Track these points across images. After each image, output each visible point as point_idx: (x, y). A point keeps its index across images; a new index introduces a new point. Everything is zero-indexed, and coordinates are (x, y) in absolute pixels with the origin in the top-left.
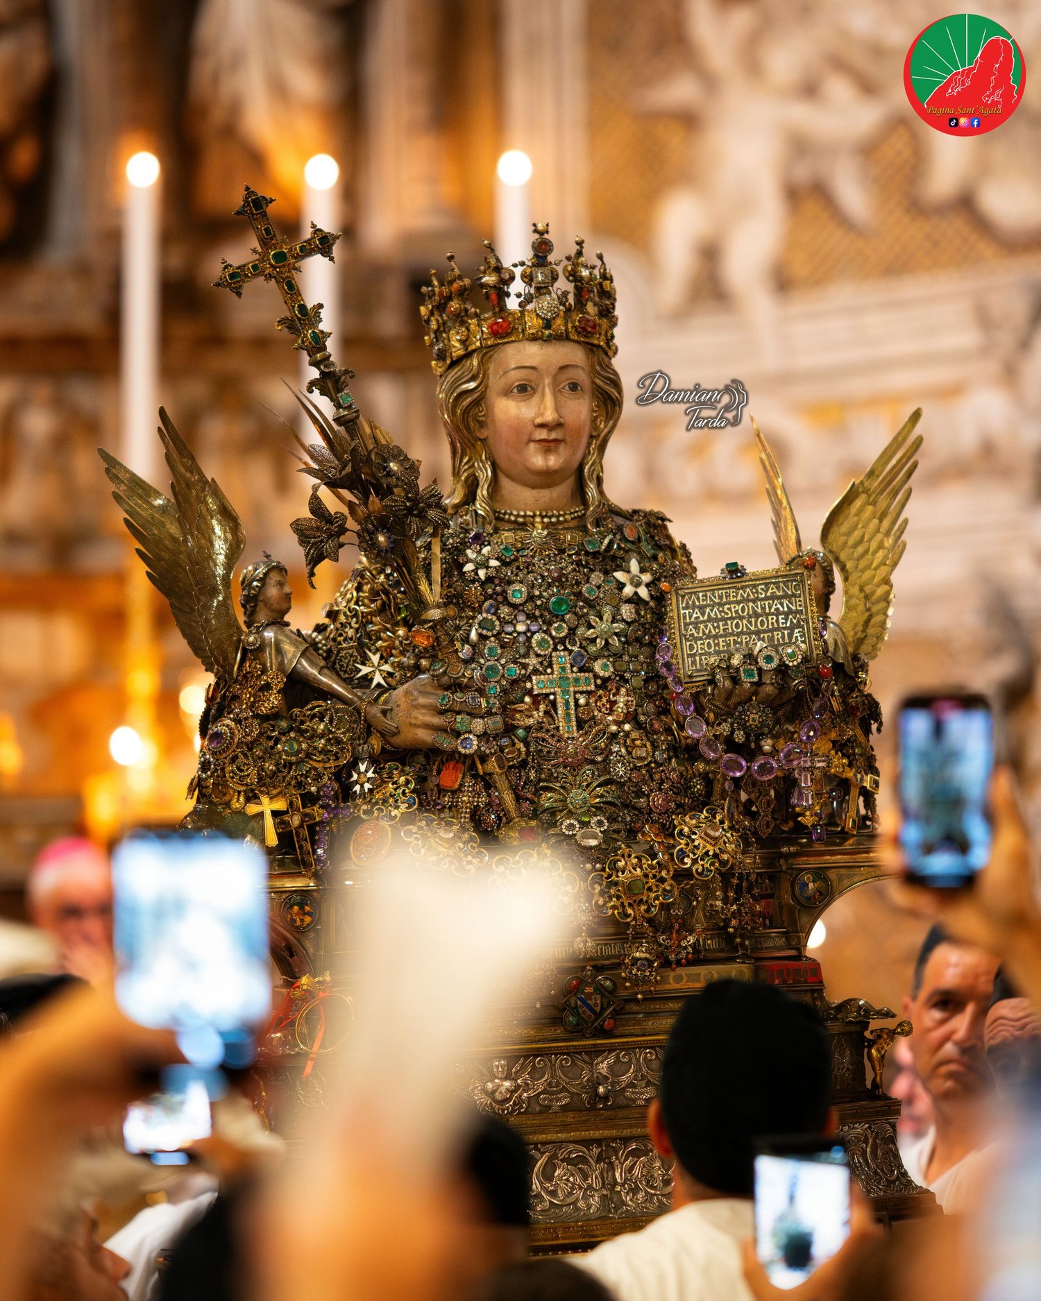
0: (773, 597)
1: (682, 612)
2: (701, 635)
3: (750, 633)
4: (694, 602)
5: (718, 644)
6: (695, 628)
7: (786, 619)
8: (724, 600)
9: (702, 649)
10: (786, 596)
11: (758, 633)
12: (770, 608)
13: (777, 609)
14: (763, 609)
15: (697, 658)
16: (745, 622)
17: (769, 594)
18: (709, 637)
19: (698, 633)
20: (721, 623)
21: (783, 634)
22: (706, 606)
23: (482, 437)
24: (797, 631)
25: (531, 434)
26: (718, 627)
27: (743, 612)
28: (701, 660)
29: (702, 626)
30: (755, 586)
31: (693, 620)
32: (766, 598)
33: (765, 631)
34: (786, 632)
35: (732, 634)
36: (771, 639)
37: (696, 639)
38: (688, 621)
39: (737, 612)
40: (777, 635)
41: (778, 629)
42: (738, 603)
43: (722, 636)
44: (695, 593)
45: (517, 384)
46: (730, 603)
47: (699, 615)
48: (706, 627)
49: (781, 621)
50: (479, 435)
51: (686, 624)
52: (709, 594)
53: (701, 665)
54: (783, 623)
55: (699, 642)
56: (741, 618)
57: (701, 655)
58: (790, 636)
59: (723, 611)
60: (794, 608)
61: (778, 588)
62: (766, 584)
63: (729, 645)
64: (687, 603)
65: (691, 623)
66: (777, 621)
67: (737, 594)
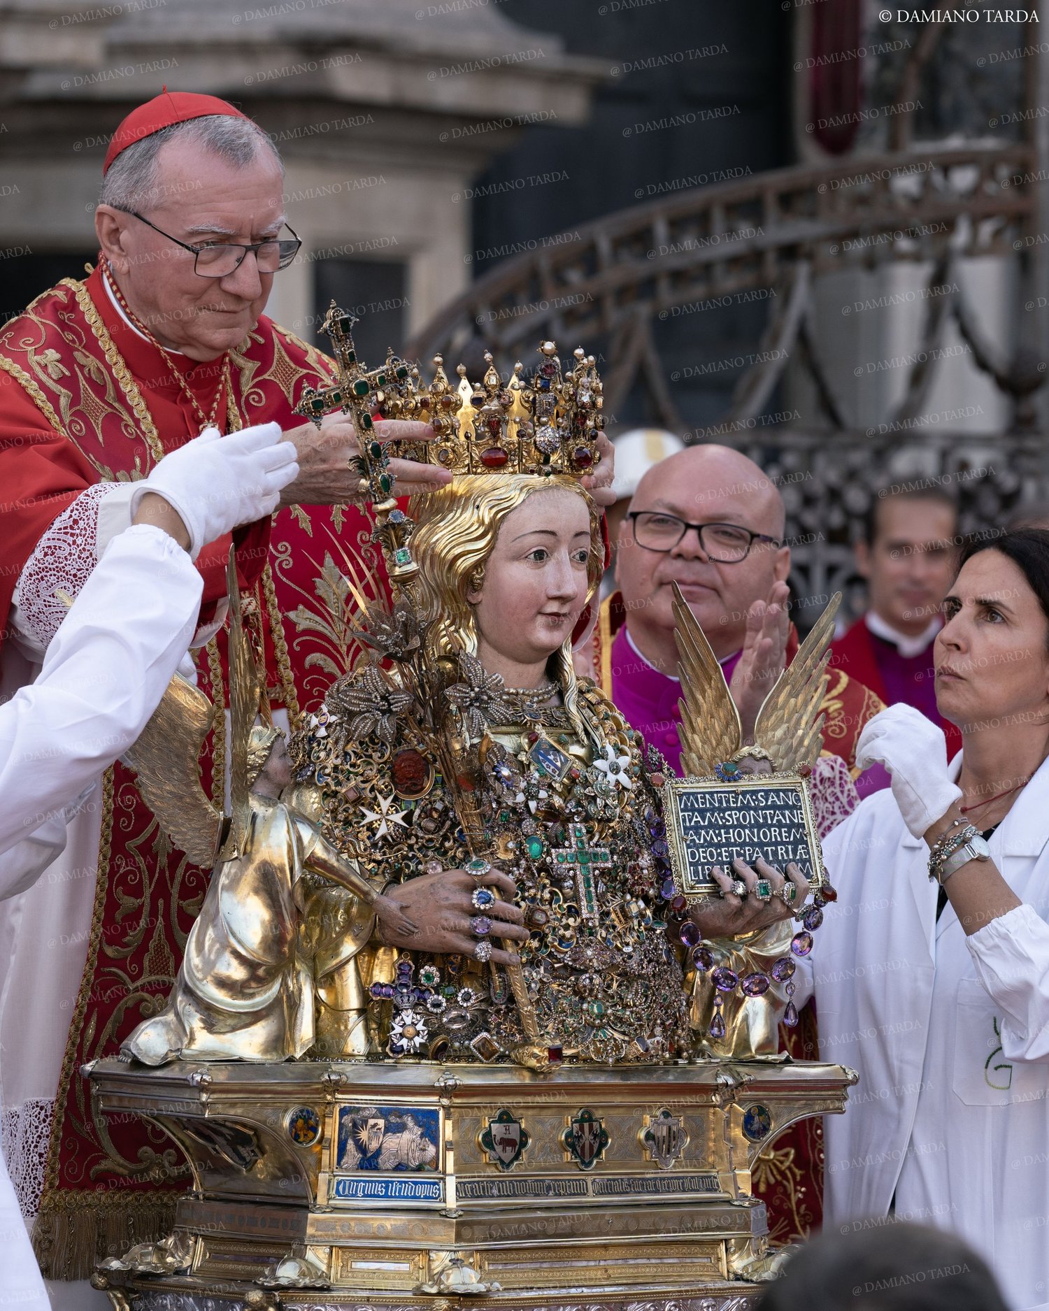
0: (774, 807)
1: (681, 814)
2: (702, 841)
3: (752, 844)
4: (692, 804)
5: (720, 854)
6: (696, 834)
7: (789, 832)
8: (725, 805)
9: (704, 858)
10: (786, 806)
11: (761, 845)
12: (772, 819)
13: (779, 821)
14: (765, 818)
15: (700, 868)
16: (747, 831)
17: (769, 803)
18: (711, 844)
19: (699, 840)
20: (722, 831)
21: (787, 849)
22: (706, 810)
23: (474, 602)
24: (800, 847)
25: (542, 606)
26: (720, 835)
27: (745, 821)
28: (703, 870)
29: (703, 832)
30: (754, 793)
31: (693, 824)
32: (767, 807)
33: (768, 844)
34: (790, 847)
35: (735, 845)
36: (775, 853)
37: (698, 847)
38: (688, 824)
39: (738, 819)
40: (781, 850)
41: (782, 843)
42: (739, 809)
43: (724, 845)
44: (693, 794)
45: (535, 549)
46: (731, 809)
47: (699, 819)
48: (707, 833)
49: (784, 834)
50: (470, 598)
51: (685, 828)
52: (707, 796)
53: (704, 875)
54: (786, 837)
55: (701, 850)
56: (744, 827)
57: (703, 865)
58: (795, 851)
59: (723, 818)
60: (796, 821)
61: (778, 797)
62: (767, 792)
63: (731, 856)
64: (686, 805)
65: (691, 828)
66: (780, 834)
67: (737, 799)
